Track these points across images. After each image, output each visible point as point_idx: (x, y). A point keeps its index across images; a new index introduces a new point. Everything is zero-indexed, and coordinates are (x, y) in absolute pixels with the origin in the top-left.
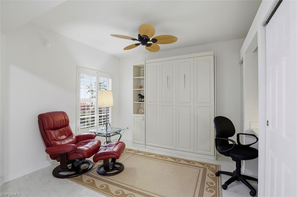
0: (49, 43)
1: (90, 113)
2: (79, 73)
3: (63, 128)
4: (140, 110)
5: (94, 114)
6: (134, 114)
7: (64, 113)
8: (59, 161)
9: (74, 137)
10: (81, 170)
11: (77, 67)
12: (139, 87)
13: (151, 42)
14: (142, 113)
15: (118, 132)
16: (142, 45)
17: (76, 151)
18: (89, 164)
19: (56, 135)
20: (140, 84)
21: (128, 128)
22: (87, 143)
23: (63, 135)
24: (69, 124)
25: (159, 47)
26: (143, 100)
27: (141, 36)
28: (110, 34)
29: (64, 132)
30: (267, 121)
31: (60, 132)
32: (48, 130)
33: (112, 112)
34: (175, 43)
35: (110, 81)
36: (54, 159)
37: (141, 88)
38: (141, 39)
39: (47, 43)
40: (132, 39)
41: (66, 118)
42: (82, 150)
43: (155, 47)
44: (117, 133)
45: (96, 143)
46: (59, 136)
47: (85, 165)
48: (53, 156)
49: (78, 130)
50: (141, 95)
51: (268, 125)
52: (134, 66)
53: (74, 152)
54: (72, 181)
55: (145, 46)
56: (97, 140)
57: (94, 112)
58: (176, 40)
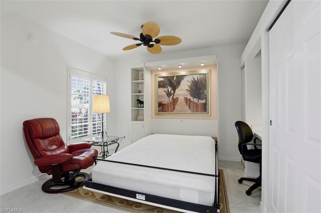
0: (34, 37)
1: (83, 121)
2: (70, 75)
3: (53, 137)
4: (139, 116)
5: (87, 122)
6: (132, 121)
7: (53, 120)
8: (51, 174)
9: (66, 147)
10: (75, 184)
11: (68, 67)
12: (137, 92)
13: (154, 43)
14: (141, 120)
15: (116, 141)
16: (144, 45)
17: (71, 161)
18: (85, 177)
19: (46, 144)
20: (139, 88)
21: (125, 137)
22: (82, 153)
23: (53, 145)
24: (60, 132)
25: (161, 49)
26: (142, 106)
27: (144, 35)
28: (110, 32)
29: (54, 141)
30: (270, 121)
31: (49, 141)
32: (36, 139)
33: (107, 119)
34: (179, 45)
35: (105, 84)
36: (44, 173)
37: (139, 93)
38: (144, 39)
39: (33, 38)
40: (133, 38)
41: (56, 126)
42: (78, 160)
43: (157, 48)
44: (114, 142)
45: (92, 152)
46: (49, 146)
47: (80, 178)
48: (43, 169)
49: (69, 140)
50: (140, 100)
51: (271, 124)
52: (132, 69)
53: (69, 162)
54: (67, 195)
55: (147, 46)
56: (93, 149)
57: (87, 119)
58: (180, 42)
